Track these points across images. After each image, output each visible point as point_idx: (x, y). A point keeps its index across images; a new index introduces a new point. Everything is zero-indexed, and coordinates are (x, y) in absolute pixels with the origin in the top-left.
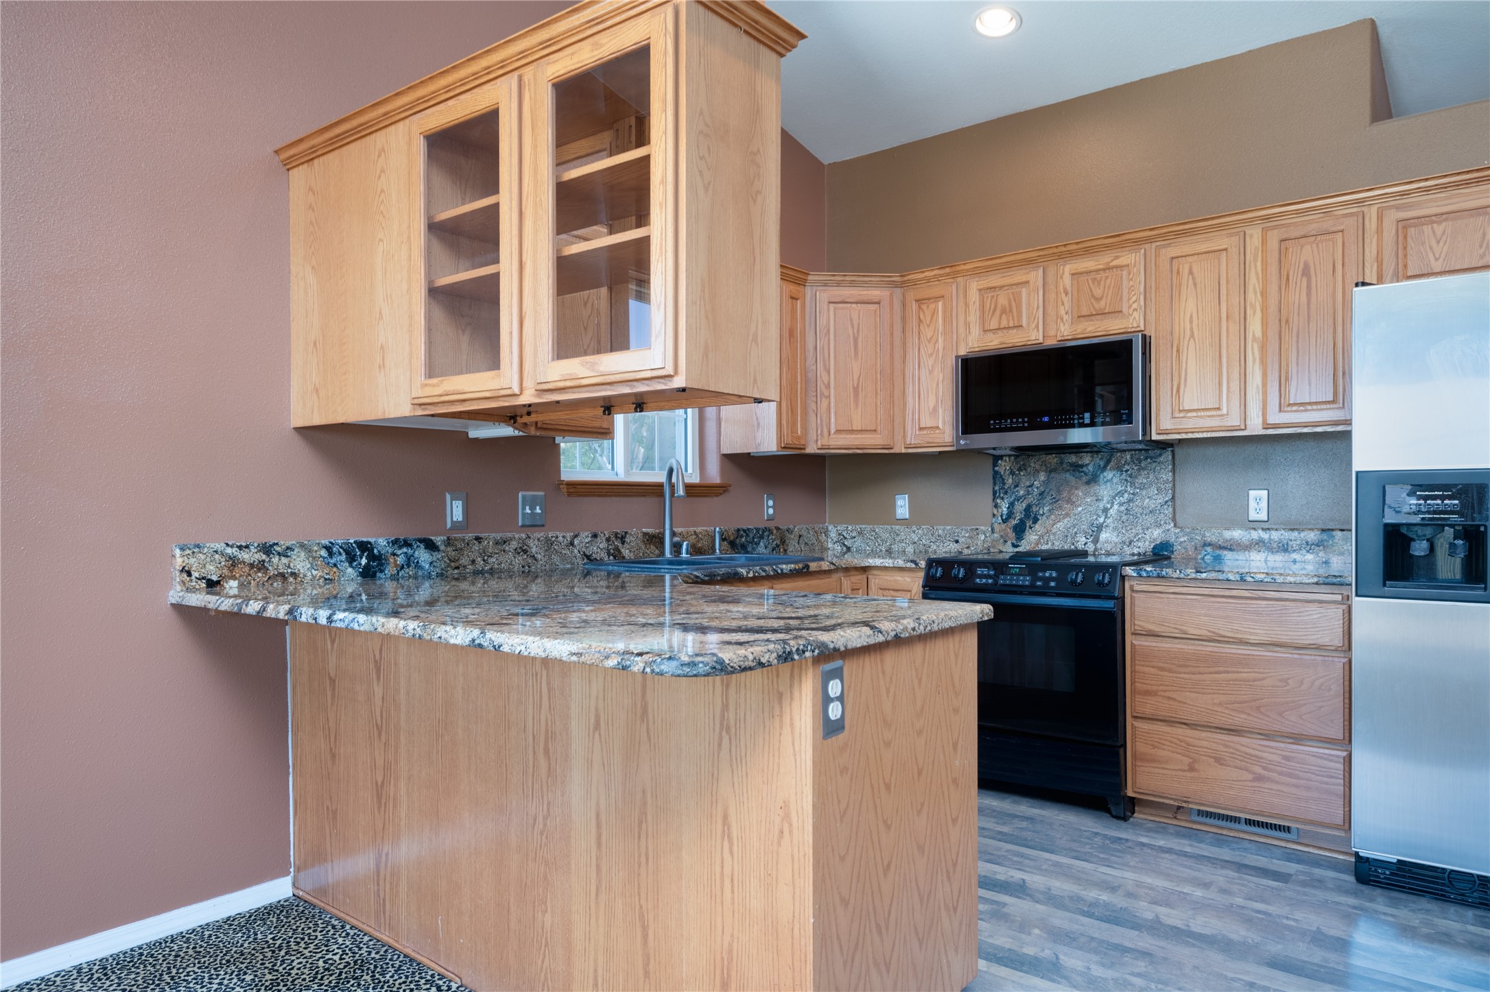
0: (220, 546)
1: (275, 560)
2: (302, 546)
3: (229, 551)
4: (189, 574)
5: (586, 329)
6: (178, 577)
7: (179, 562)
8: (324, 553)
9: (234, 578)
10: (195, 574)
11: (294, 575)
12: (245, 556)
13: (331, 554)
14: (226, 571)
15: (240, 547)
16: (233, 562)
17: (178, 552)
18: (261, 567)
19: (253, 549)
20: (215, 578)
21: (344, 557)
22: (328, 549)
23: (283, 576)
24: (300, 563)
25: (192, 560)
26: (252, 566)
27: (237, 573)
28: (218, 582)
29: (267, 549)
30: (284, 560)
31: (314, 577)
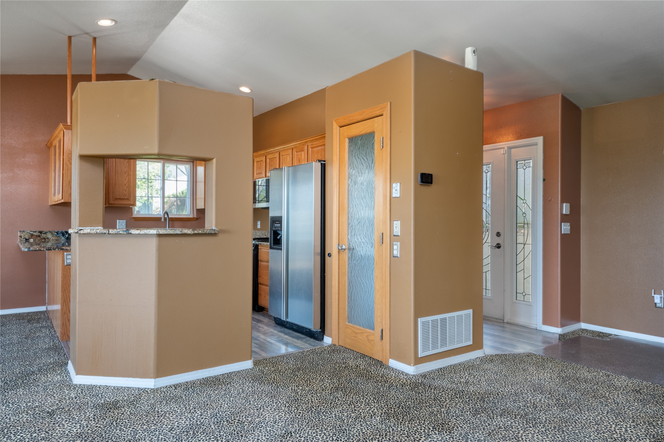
0: (29, 231)
1: (43, 235)
2: (50, 232)
3: (31, 232)
4: (21, 237)
5: (125, 179)
6: (19, 238)
7: (19, 234)
8: (56, 234)
9: (32, 238)
10: (23, 237)
11: (48, 238)
12: (35, 234)
13: (58, 234)
14: (30, 237)
15: (34, 232)
16: (32, 235)
17: (19, 232)
18: (39, 236)
19: (37, 232)
20: (27, 238)
21: (61, 235)
22: (57, 233)
23: (45, 239)
24: (49, 236)
25: (22, 234)
26: (37, 236)
27: (33, 237)
28: (28, 239)
29: (41, 232)
30: (45, 235)
31: (53, 239)
